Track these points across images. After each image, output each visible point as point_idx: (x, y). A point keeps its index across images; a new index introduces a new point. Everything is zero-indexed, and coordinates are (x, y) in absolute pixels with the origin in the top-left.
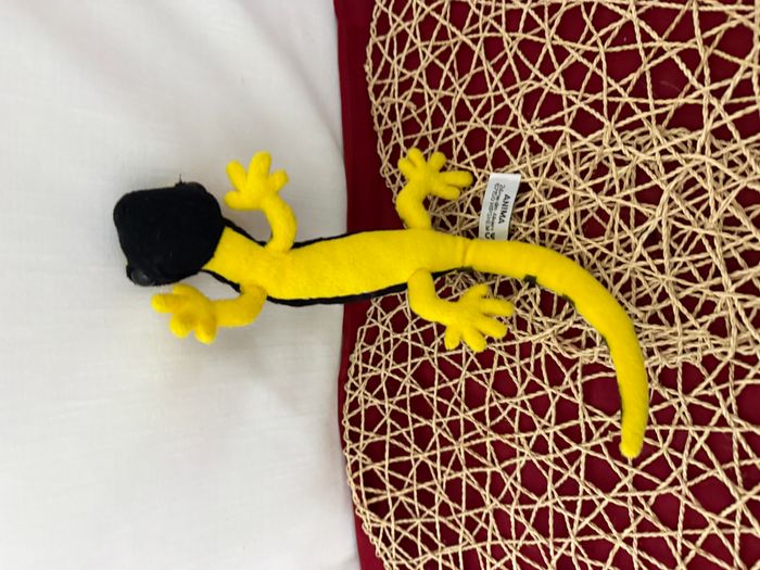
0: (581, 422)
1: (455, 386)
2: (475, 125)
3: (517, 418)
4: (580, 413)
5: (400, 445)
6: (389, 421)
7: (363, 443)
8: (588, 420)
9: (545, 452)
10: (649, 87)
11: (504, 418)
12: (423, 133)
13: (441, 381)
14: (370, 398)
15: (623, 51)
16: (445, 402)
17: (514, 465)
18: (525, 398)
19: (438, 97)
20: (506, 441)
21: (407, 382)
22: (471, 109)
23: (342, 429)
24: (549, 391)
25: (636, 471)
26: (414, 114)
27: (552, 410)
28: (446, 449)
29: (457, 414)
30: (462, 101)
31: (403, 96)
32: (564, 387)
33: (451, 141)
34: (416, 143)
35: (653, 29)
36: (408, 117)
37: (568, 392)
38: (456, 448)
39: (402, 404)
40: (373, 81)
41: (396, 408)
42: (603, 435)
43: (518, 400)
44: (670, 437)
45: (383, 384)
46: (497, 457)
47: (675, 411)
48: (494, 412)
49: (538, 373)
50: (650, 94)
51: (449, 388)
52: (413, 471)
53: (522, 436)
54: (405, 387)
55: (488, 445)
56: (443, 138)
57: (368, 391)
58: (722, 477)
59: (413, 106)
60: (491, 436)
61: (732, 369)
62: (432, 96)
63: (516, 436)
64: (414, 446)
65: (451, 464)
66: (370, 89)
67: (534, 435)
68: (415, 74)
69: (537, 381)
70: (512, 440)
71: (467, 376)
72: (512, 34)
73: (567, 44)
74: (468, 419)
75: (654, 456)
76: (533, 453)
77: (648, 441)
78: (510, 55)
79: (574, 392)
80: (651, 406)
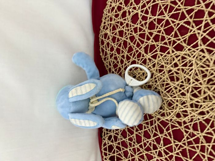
1: (133, 137)
3: (152, 145)
5: (120, 157)
6: (116, 149)
7: (108, 157)
9: (162, 156)
11: (148, 146)
13: (129, 136)
16: (131, 142)
18: (153, 138)
20: (150, 154)
21: (119, 136)
24: (160, 135)
25: (191, 160)
26: (116, 62)
27: (162, 142)
28: (133, 158)
29: (134, 146)
32: (164, 134)
36: (114, 64)
37: (166, 135)
38: (135, 157)
39: (119, 144)
41: (117, 145)
42: (179, 149)
44: (200, 148)
45: (113, 138)
46: (148, 159)
47: (200, 139)
48: (145, 144)
49: (156, 130)
51: (131, 138)
53: (154, 151)
54: (119, 138)
55: (144, 155)
57: (109, 140)
59: (115, 60)
60: (145, 152)
63: (152, 151)
64: (124, 157)
67: (158, 150)
69: (156, 132)
70: (151, 153)
71: (136, 133)
72: (136, 34)
73: (152, 31)
74: (138, 147)
75: (196, 155)
76: (158, 157)
77: (193, 150)
78: (137, 39)
79: (168, 135)
80: (192, 138)
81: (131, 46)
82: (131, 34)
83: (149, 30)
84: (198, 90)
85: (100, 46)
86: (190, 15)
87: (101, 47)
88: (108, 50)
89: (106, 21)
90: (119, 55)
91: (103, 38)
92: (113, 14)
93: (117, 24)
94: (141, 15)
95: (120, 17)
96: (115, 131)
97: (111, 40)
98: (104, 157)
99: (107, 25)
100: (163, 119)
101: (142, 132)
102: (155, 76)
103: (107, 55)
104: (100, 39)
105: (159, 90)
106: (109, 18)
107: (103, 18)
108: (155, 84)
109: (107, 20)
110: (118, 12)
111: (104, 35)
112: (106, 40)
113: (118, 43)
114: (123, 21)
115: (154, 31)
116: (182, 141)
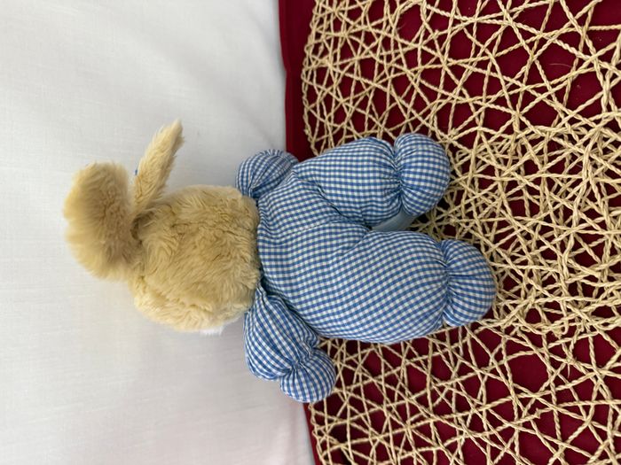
1: (399, 373)
3: (454, 399)
5: (360, 428)
6: (349, 407)
7: (328, 427)
9: (482, 430)
11: (443, 400)
13: (387, 369)
16: (393, 388)
17: (456, 444)
18: (458, 380)
20: (446, 422)
21: (359, 371)
23: (308, 414)
24: (478, 372)
25: (565, 446)
27: (482, 390)
28: (397, 431)
29: (403, 399)
32: (490, 367)
38: (405, 430)
39: (357, 391)
41: (353, 395)
42: (531, 412)
43: (453, 383)
44: (592, 411)
45: (340, 374)
46: (441, 438)
47: (594, 385)
48: (435, 396)
49: (467, 357)
51: (393, 376)
52: (373, 451)
53: (461, 415)
54: (358, 376)
55: (432, 426)
60: (433, 418)
63: (454, 416)
64: (371, 429)
65: (402, 444)
67: (470, 414)
69: (466, 363)
70: (451, 420)
71: (407, 364)
72: (413, 70)
73: (460, 62)
74: (412, 403)
75: (580, 429)
76: (470, 431)
77: (573, 416)
78: (416, 86)
79: (499, 371)
80: (570, 382)
82: (397, 70)
83: (450, 60)
84: (594, 244)
85: (303, 107)
86: (579, 15)
87: (307, 108)
88: (327, 117)
89: (322, 29)
90: (359, 135)
91: (314, 80)
92: (343, 9)
93: (354, 38)
94: (428, 11)
95: (365, 18)
96: (347, 356)
97: (338, 90)
98: (317, 428)
99: (325, 41)
100: (485, 325)
102: (467, 198)
103: (323, 134)
104: (303, 85)
105: (479, 240)
106: (331, 21)
107: (313, 20)
108: (467, 224)
109: (325, 26)
110: (359, 4)
111: (317, 74)
112: (323, 88)
113: (357, 96)
114: (374, 31)
115: (467, 63)
116: (542, 389)
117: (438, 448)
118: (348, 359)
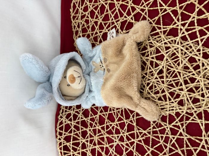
0: (135, 132)
1: (96, 117)
2: (105, 31)
3: (115, 129)
4: (135, 129)
5: (77, 137)
6: (73, 129)
7: (63, 136)
8: (137, 131)
9: (123, 141)
10: (161, 22)
11: (110, 129)
12: (88, 33)
13: (91, 115)
14: (67, 121)
15: (153, 9)
16: (92, 123)
17: (113, 145)
18: (117, 123)
19: (93, 21)
20: (111, 137)
21: (80, 115)
22: (104, 26)
23: (56, 131)
24: (125, 121)
25: (152, 149)
26: (86, 26)
27: (126, 127)
28: (91, 138)
29: (95, 127)
30: (101, 23)
31: (82, 20)
32: (130, 120)
33: (97, 36)
34: (86, 36)
35: (163, 3)
36: (84, 27)
37: (131, 121)
38: (95, 138)
39: (78, 123)
40: (72, 15)
41: (76, 124)
42: (142, 137)
43: (115, 123)
44: (164, 138)
45: (72, 116)
46: (108, 142)
47: (166, 130)
48: (108, 127)
49: (122, 115)
50: (162, 24)
51: (94, 118)
52: (81, 145)
53: (116, 135)
54: (79, 117)
55: (105, 138)
56: (95, 35)
57: (67, 118)
58: (180, 153)
59: (85, 24)
60: (106, 135)
61: (185, 117)
62: (92, 21)
63: (114, 135)
64: (81, 137)
65: (93, 143)
66: (72, 17)
67: (120, 135)
68: (87, 13)
69: (122, 117)
70: (113, 137)
71: (100, 114)
74: (99, 129)
75: (159, 145)
76: (119, 141)
77: (157, 139)
79: (133, 122)
80: (158, 128)
81: (108, 14)
101: (106, 114)
116: (148, 129)
117: (106, 146)
118: (76, 111)
